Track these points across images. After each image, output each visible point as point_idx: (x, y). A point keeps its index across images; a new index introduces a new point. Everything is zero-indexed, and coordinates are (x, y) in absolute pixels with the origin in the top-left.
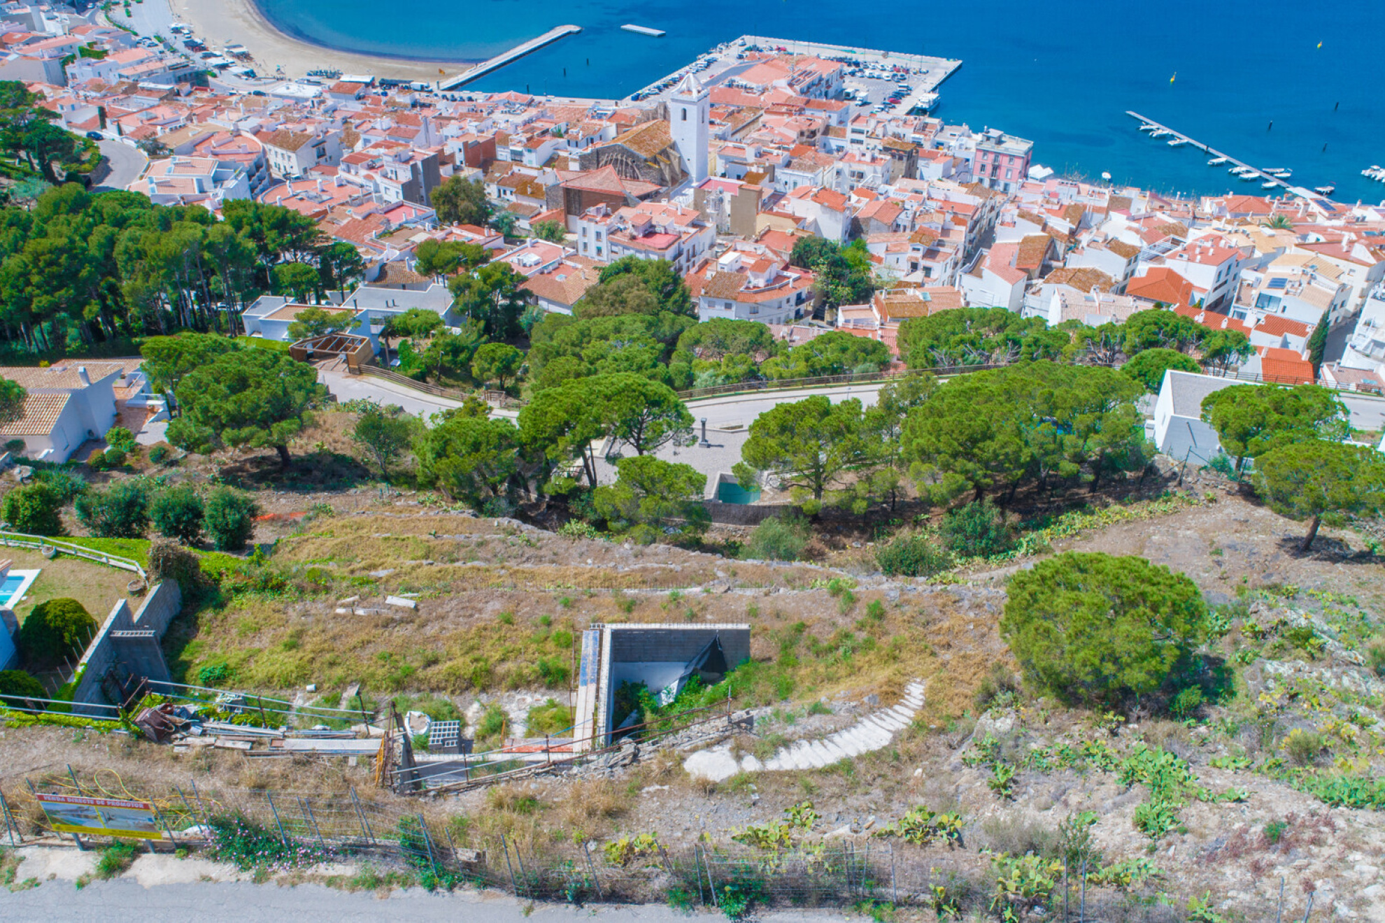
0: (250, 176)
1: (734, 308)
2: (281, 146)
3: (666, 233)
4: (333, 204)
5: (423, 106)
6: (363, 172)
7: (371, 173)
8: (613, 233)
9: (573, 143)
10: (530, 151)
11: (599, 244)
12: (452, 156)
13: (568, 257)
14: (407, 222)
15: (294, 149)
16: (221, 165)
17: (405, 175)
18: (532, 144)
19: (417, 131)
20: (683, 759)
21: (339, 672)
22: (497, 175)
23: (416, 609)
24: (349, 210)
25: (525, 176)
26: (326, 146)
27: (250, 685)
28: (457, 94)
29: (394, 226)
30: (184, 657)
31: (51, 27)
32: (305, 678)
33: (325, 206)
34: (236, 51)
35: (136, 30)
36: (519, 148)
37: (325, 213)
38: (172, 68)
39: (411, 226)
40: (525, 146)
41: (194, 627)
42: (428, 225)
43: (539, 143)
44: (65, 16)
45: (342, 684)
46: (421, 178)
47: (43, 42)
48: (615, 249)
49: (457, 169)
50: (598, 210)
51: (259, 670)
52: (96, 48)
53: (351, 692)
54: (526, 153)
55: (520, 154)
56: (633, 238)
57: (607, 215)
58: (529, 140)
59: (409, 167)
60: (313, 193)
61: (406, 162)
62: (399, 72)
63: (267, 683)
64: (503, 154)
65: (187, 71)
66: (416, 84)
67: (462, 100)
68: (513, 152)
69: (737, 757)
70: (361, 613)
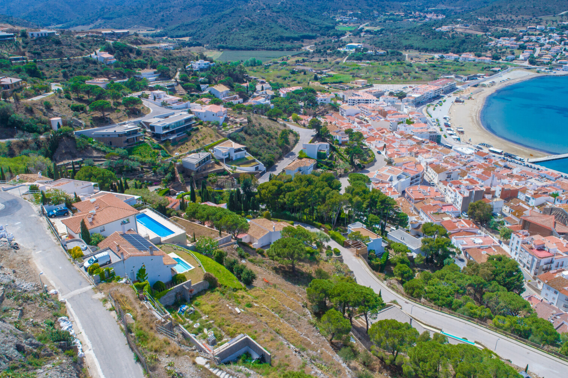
0: (412, 179)
1: (558, 295)
2: (435, 171)
3: (549, 252)
4: (429, 197)
5: (508, 168)
6: (454, 188)
7: (456, 189)
8: (524, 244)
9: (559, 200)
10: (533, 199)
11: (517, 246)
12: (494, 192)
13: (494, 246)
14: (448, 212)
15: (438, 173)
16: (403, 174)
17: (467, 194)
18: (536, 195)
19: (488, 178)
20: (198, 356)
21: (214, 316)
22: (512, 204)
23: (239, 314)
24: (432, 201)
25: (523, 207)
26: (452, 174)
27: (200, 309)
28: (533, 165)
29: (442, 211)
30: (197, 298)
31: (406, 111)
32: (208, 314)
33: (425, 197)
34: (459, 130)
35: (432, 116)
36: (529, 196)
37: (424, 199)
38: (430, 132)
39: (448, 214)
40: (532, 196)
41: (205, 293)
42: (453, 216)
43: (539, 196)
44: (410, 107)
45: (212, 319)
46: (473, 197)
47: (397, 116)
48: (522, 250)
49: (494, 197)
50: (523, 232)
51: (203, 308)
52: (411, 121)
53: (212, 322)
54: (531, 199)
55: (529, 198)
56: (532, 249)
57: (526, 236)
58: (535, 194)
59: (469, 191)
60: (425, 191)
61: (469, 190)
62: (516, 151)
63: (202, 311)
64: (521, 196)
65: (434, 134)
66: (518, 158)
67: (535, 168)
68: (527, 197)
69: (207, 363)
70: (230, 308)
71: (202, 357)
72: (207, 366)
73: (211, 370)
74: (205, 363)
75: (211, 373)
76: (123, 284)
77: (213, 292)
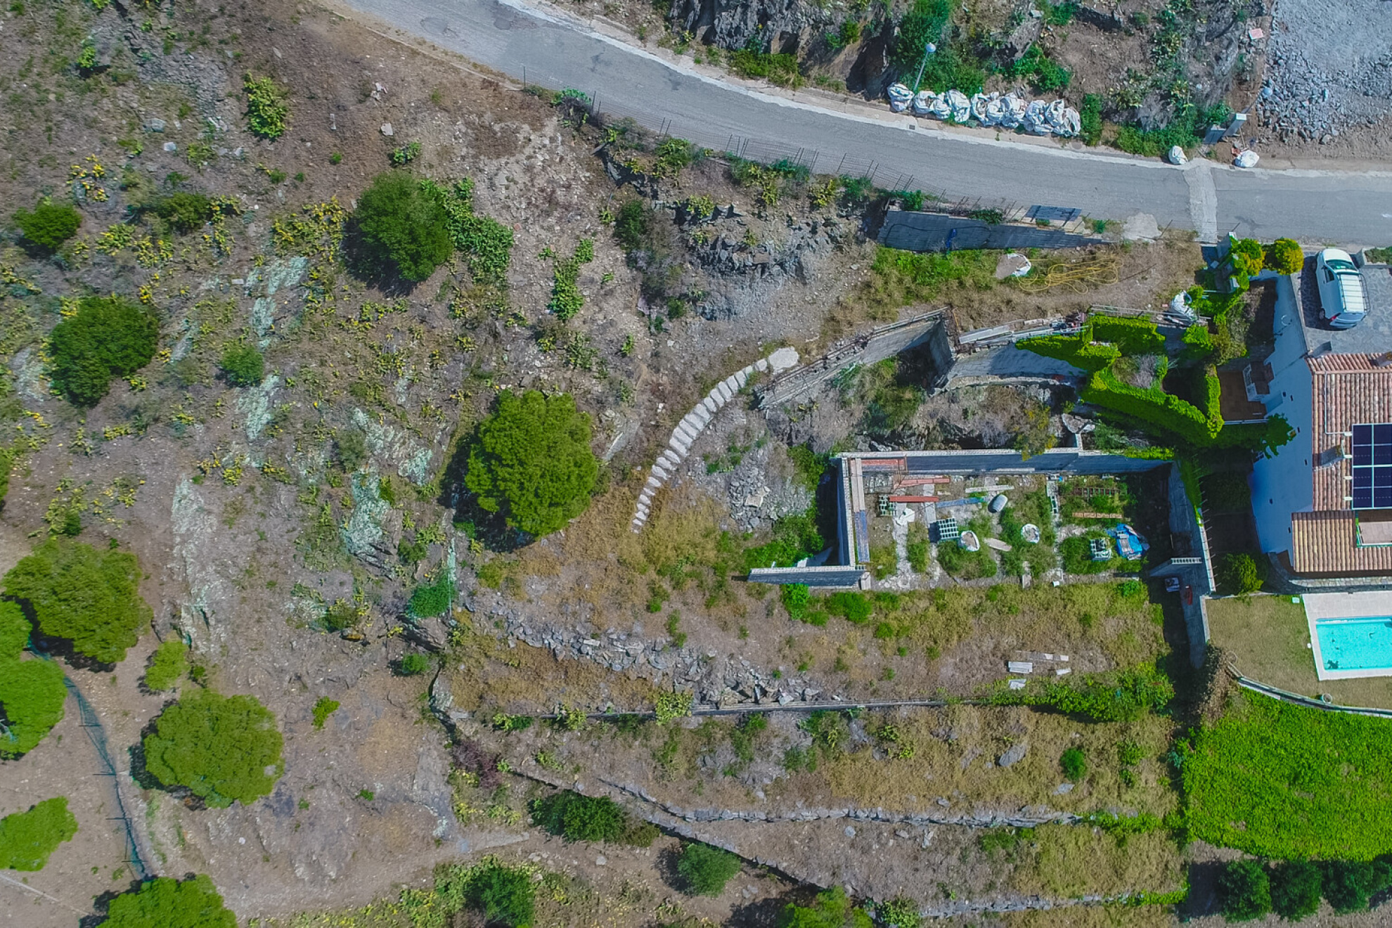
20: (800, 360)
21: (1043, 597)
27: (1098, 586)
32: (1065, 592)
41: (1169, 639)
45: (1035, 587)
51: (1100, 596)
63: (1090, 585)
69: (769, 368)
70: (1049, 657)
71: (793, 367)
72: (762, 364)
73: (749, 369)
74: (772, 363)
75: (741, 365)
76: (1170, 300)
77: (1158, 665)
